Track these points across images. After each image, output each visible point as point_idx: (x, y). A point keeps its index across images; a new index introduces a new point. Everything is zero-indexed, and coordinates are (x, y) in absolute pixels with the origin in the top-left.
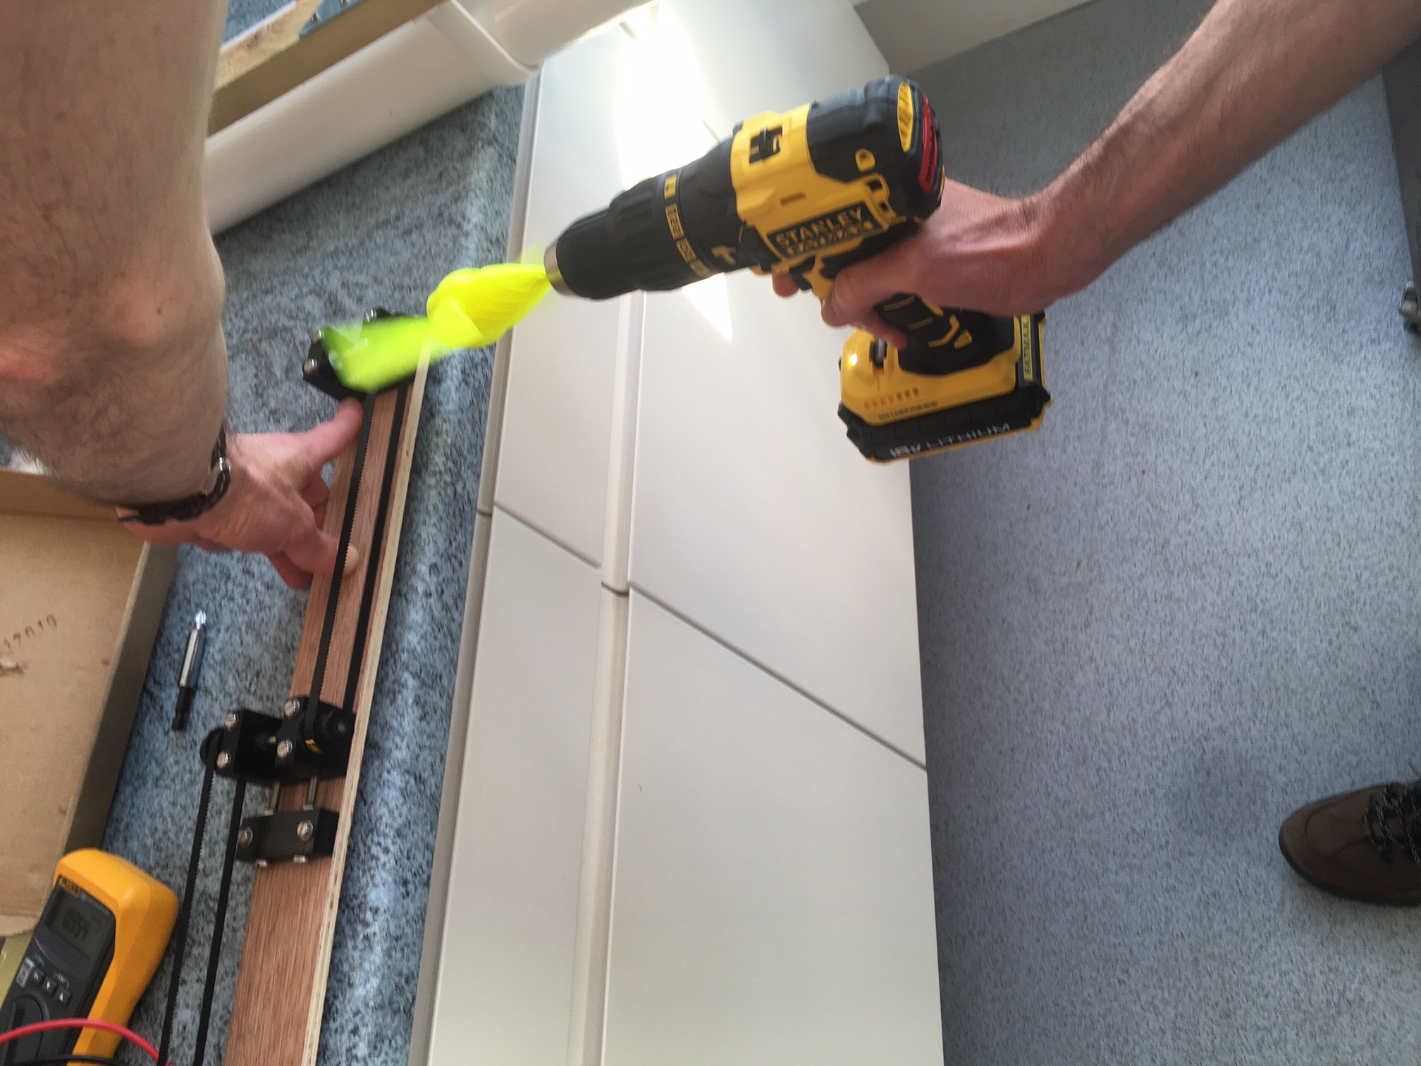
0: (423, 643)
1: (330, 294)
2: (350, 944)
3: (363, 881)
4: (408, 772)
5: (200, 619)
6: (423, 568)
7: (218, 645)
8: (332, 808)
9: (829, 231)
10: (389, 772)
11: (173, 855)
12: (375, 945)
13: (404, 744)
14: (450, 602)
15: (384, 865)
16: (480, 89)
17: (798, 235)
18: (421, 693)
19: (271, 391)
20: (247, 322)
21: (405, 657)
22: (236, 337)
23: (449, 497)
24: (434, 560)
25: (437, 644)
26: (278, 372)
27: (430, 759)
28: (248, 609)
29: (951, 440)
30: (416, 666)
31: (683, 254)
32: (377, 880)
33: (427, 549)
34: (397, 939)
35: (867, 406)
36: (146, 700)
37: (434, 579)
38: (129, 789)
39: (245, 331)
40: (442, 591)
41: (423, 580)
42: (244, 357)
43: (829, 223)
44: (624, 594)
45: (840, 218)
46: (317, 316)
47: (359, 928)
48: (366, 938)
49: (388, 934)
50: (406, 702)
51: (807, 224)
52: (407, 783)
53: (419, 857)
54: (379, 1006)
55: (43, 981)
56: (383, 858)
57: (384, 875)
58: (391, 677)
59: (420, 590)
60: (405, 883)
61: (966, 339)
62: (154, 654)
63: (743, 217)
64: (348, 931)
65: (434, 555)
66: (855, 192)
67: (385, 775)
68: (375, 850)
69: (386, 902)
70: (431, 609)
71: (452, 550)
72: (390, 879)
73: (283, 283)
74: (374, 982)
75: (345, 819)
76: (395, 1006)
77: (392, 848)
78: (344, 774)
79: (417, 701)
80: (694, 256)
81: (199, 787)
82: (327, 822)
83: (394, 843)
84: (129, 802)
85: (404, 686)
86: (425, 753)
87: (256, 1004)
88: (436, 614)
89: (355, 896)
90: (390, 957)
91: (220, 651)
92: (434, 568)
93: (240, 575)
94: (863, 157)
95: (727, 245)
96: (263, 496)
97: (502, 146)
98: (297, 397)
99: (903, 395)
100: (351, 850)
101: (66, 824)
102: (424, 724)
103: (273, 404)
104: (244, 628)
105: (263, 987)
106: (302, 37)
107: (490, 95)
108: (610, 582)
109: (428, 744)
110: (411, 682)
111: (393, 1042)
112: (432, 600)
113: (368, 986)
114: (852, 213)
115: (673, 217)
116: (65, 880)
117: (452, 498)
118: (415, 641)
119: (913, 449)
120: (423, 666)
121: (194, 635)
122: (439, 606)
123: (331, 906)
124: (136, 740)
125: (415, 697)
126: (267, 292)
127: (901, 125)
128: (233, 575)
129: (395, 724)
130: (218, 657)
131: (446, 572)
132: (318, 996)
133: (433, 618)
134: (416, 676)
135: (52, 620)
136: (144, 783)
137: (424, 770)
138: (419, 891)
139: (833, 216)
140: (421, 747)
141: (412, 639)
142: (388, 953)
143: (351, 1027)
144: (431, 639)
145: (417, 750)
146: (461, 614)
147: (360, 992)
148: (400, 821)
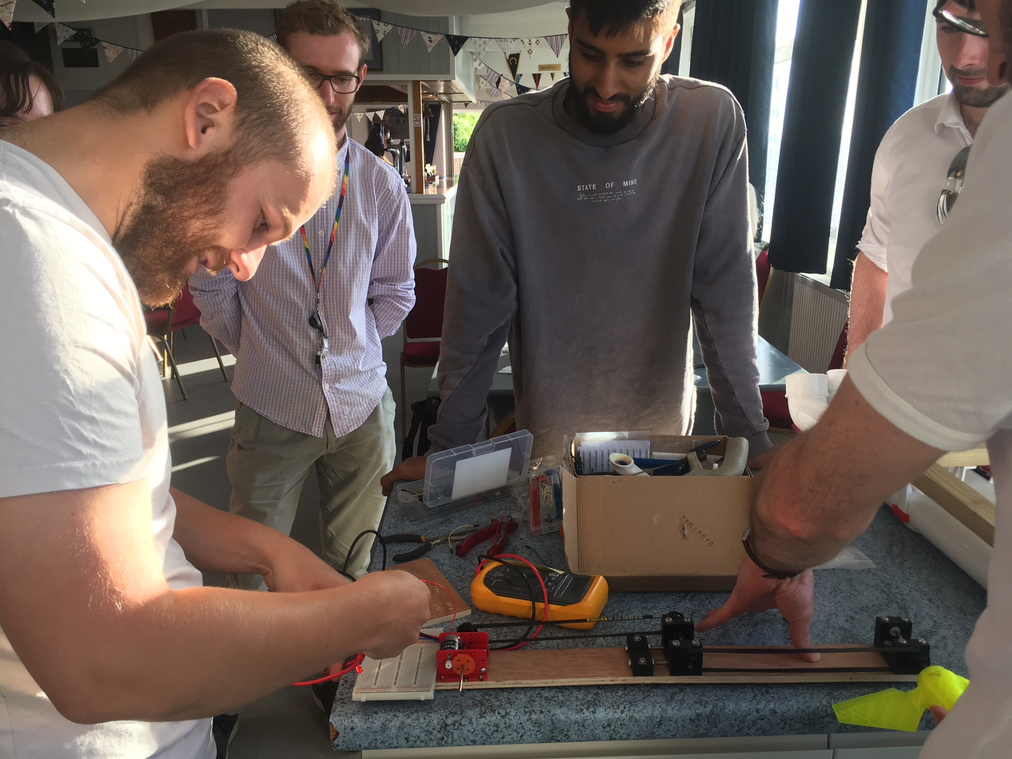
6: (771, 704)
14: (758, 726)
18: (704, 716)
25: (733, 721)
32: (608, 710)
37: (768, 713)
38: (639, 597)
40: (763, 719)
41: (765, 705)
49: (585, 721)
50: (697, 709)
52: (657, 717)
53: (623, 731)
54: (553, 722)
55: (551, 581)
56: (618, 711)
57: (611, 714)
60: (609, 725)
65: (782, 710)
70: (750, 714)
71: (789, 721)
72: (610, 717)
77: (624, 715)
79: (699, 715)
83: (627, 715)
84: (634, 599)
86: (674, 725)
88: (748, 718)
90: (575, 724)
92: (774, 712)
102: (688, 721)
109: (679, 725)
111: (539, 732)
112: (756, 714)
113: (561, 715)
116: (593, 579)
120: (718, 716)
122: (754, 719)
131: (775, 720)
133: (746, 716)
135: (711, 544)
136: (643, 603)
137: (665, 726)
140: (676, 722)
144: (734, 717)
145: (674, 720)
148: (638, 717)
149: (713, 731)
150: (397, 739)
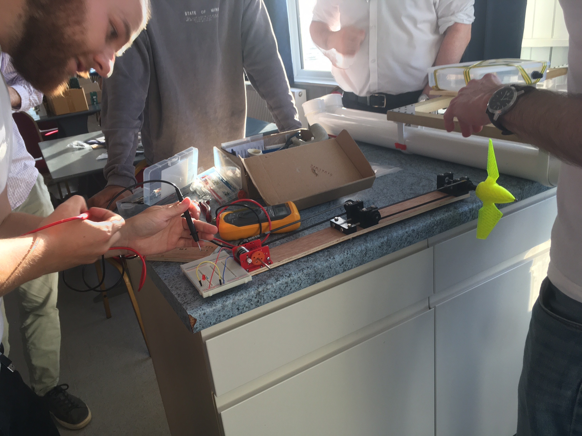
4: (366, 249)
10: (363, 245)
12: (328, 262)
13: (371, 245)
14: (408, 240)
21: (389, 234)
23: (431, 226)
33: (417, 225)
37: (411, 232)
40: (409, 236)
41: (409, 229)
44: (430, 309)
50: (380, 241)
53: (349, 265)
54: (315, 271)
57: (342, 256)
59: (406, 230)
65: (416, 229)
69: (337, 260)
74: (320, 267)
75: (356, 234)
108: (431, 302)
111: (309, 280)
116: (290, 205)
122: (406, 237)
125: (383, 242)
131: (414, 235)
138: (342, 269)
140: (373, 250)
144: (397, 239)
146: (407, 246)
147: (316, 264)
148: (355, 254)
149: (389, 250)
150: (232, 311)
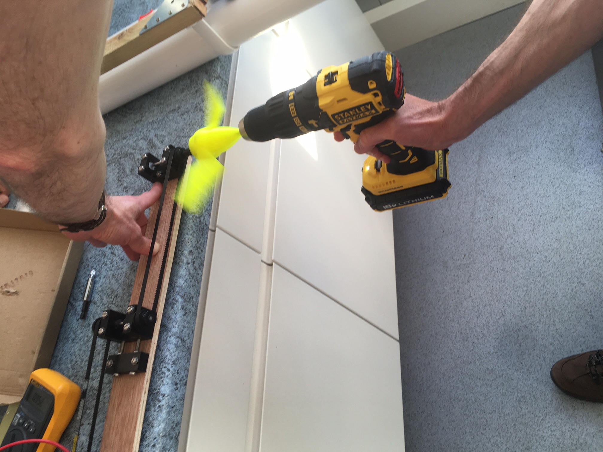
0: (185, 284)
1: (150, 139)
2: (153, 409)
3: (159, 383)
4: (178, 337)
5: (93, 273)
6: (186, 252)
7: (100, 284)
8: (146, 352)
9: (357, 114)
10: (170, 337)
11: (79, 372)
12: (163, 409)
13: (177, 326)
14: (197, 267)
15: (168, 376)
16: (214, 56)
17: (344, 115)
18: (184, 304)
19: (124, 179)
20: (115, 151)
21: (178, 289)
22: (110, 157)
23: (197, 223)
24: (191, 249)
25: (191, 284)
26: (128, 171)
27: (188, 332)
28: (113, 269)
29: (408, 202)
30: (182, 293)
31: (296, 123)
32: (164, 382)
33: (188, 244)
34: (173, 407)
35: (373, 187)
36: (69, 306)
37: (191, 257)
38: (61, 344)
39: (114, 154)
40: (194, 262)
41: (186, 257)
42: (114, 165)
43: (357, 110)
44: (271, 265)
45: (362, 108)
46: (144, 149)
47: (157, 402)
48: (159, 407)
49: (168, 405)
50: (178, 308)
51: (348, 111)
52: (178, 342)
53: (182, 373)
54: (164, 436)
55: (23, 423)
56: (167, 373)
57: (167, 380)
58: (172, 298)
59: (185, 261)
60: (176, 384)
61: (415, 160)
62: (73, 288)
63: (321, 108)
64: (152, 404)
65: (191, 247)
66: (368, 97)
67: (169, 338)
68: (164, 370)
69: (168, 391)
70: (189, 270)
71: (198, 245)
72: (170, 382)
73: (131, 135)
74: (163, 425)
75: (152, 356)
76: (171, 436)
77: (171, 369)
78: (151, 338)
79: (183, 308)
80: (301, 124)
81: (91, 343)
82: (144, 358)
83: (172, 367)
84: (61, 349)
85: (177, 301)
86: (185, 330)
87: (112, 434)
88: (191, 272)
89: (155, 389)
90: (169, 415)
91: (101, 286)
92: (191, 252)
93: (110, 255)
94: (371, 83)
95: (315, 119)
96: (120, 221)
97: (222, 80)
98: (135, 182)
99: (389, 183)
100: (154, 370)
101: (35, 358)
102: (185, 317)
103: (125, 185)
104: (111, 277)
105: (116, 426)
106: (141, 35)
107: (218, 58)
108: (265, 260)
109: (187, 325)
110: (180, 300)
112: (189, 265)
113: (160, 427)
114: (366, 106)
115: (292, 108)
116: (34, 381)
117: (199, 223)
118: (183, 282)
119: (393, 206)
120: (185, 293)
121: (90, 280)
122: (193, 268)
123: (145, 393)
124: (65, 323)
125: (182, 307)
126: (124, 138)
127: (387, 70)
128: (107, 255)
129: (173, 317)
130: (100, 289)
131: (196, 254)
132: (139, 431)
133: (190, 273)
134: (182, 297)
135: (31, 272)
136: (68, 341)
137: (185, 337)
138: (182, 387)
139: (358, 107)
140: (184, 327)
141: (181, 282)
142: (169, 413)
143: (152, 444)
144: (189, 282)
145: (182, 328)
146: (202, 272)
147: (156, 429)
148: (175, 358)
149: (194, 300)
